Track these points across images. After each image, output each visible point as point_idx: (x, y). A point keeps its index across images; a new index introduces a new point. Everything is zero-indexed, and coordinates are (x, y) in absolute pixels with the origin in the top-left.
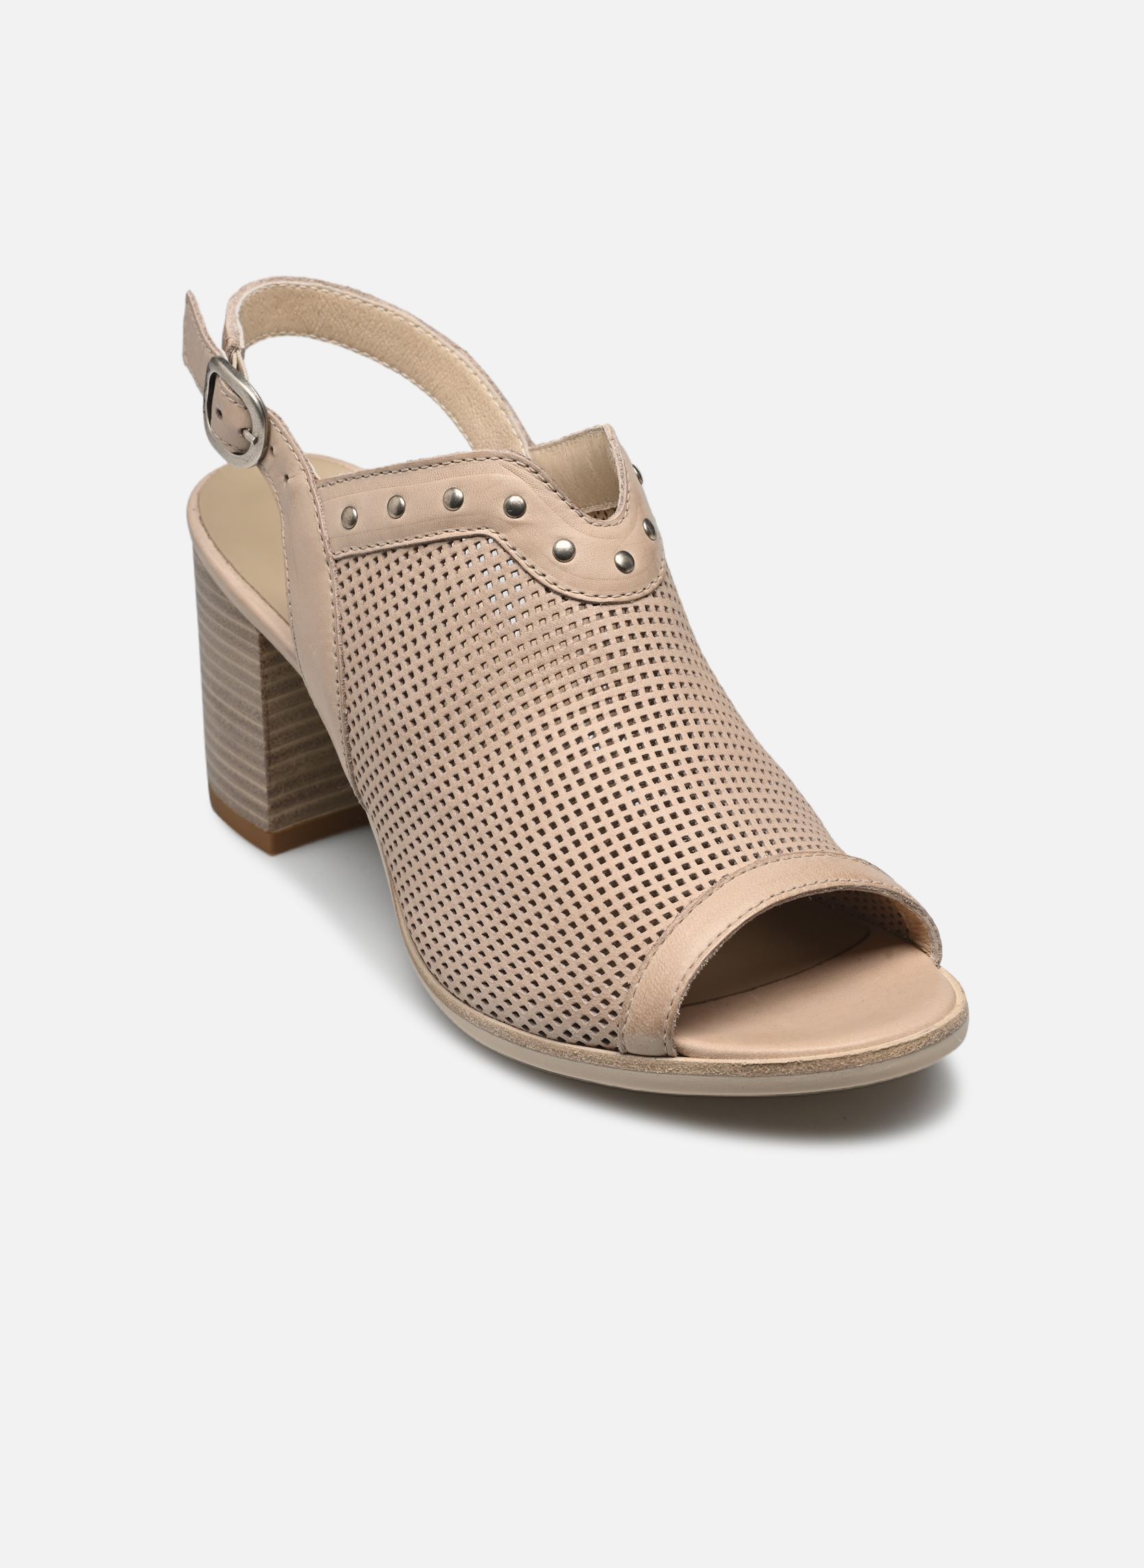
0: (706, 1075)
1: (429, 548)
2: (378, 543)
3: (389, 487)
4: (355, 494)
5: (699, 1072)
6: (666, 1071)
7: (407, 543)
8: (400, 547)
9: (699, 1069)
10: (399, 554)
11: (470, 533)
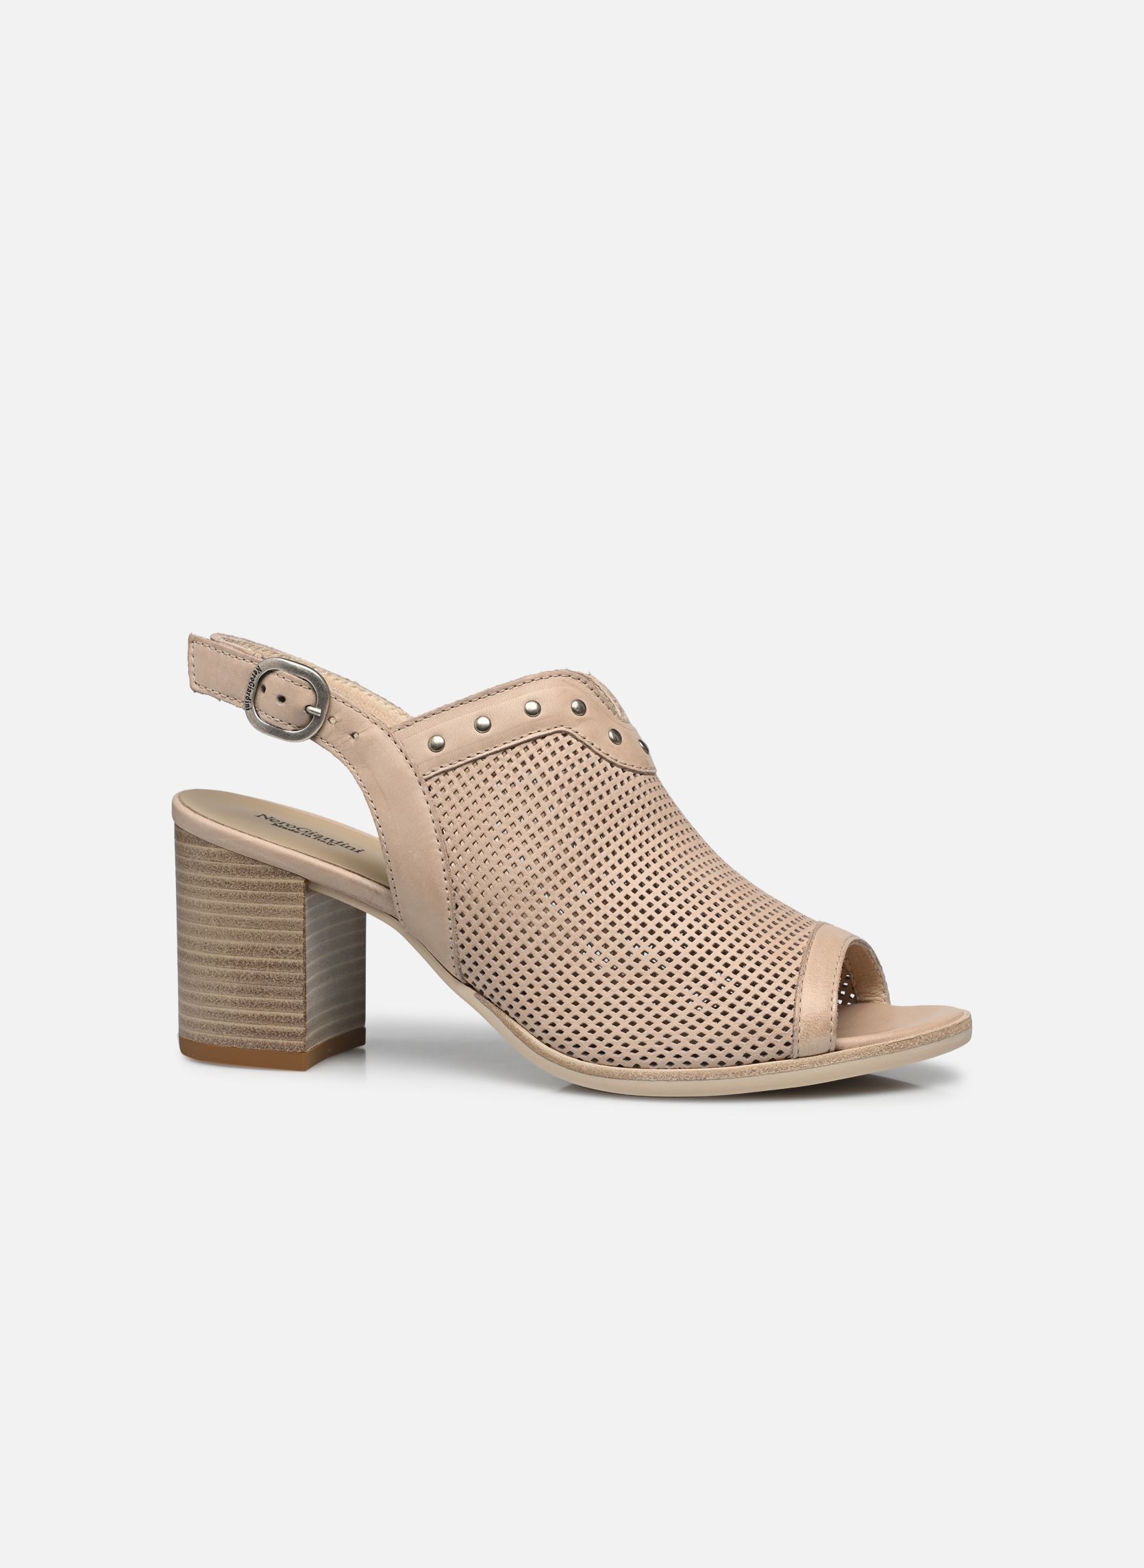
0: (861, 1058)
1: (517, 749)
2: (469, 755)
3: (469, 714)
4: (438, 726)
5: (856, 1057)
6: (832, 1062)
7: (497, 749)
8: (490, 754)
9: (856, 1055)
10: (490, 760)
11: (550, 731)
